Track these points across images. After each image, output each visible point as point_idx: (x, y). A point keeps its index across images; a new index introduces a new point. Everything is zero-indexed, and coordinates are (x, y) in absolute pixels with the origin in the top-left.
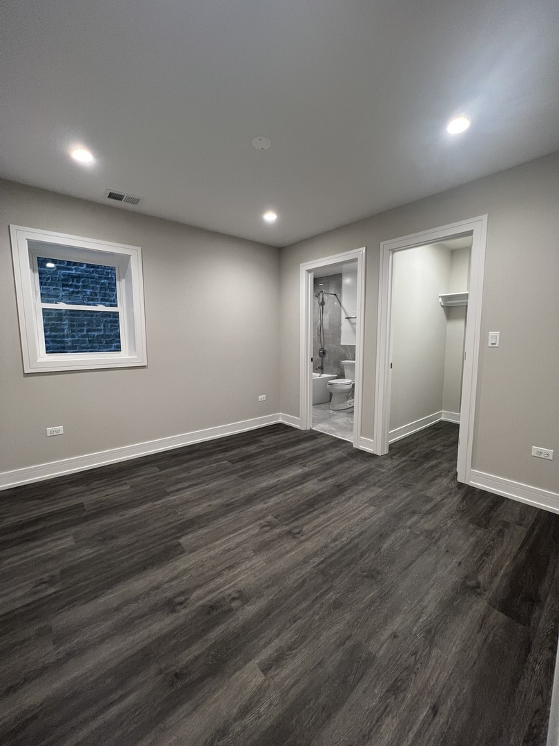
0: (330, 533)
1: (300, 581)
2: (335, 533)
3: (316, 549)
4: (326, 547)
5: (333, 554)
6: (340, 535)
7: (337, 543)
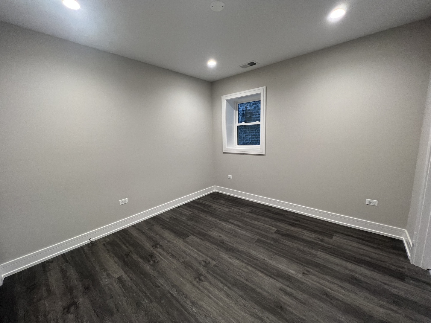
0: (201, 299)
1: (159, 285)
2: (202, 303)
3: (183, 291)
4: (186, 297)
5: (179, 303)
6: (200, 307)
7: (190, 305)
